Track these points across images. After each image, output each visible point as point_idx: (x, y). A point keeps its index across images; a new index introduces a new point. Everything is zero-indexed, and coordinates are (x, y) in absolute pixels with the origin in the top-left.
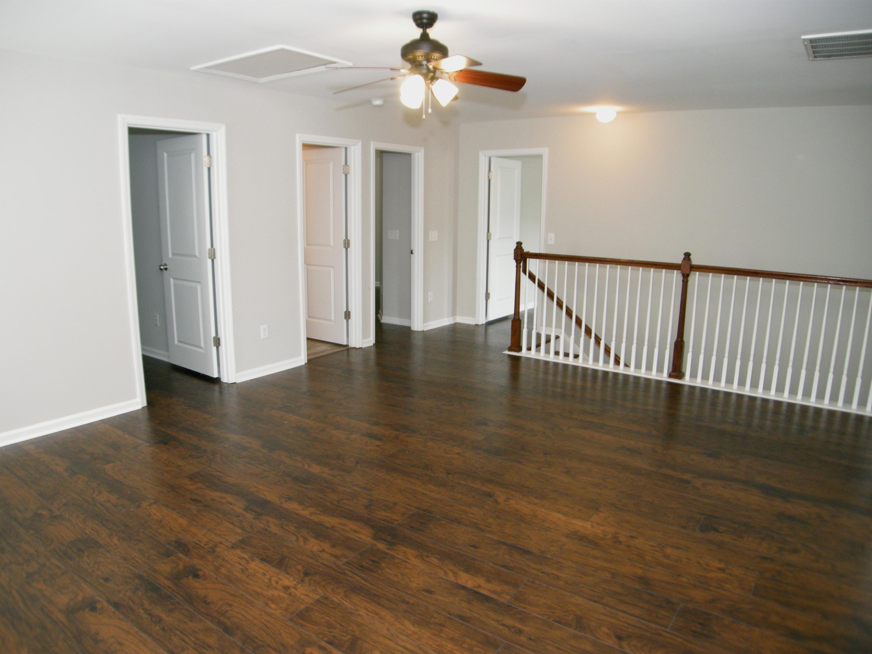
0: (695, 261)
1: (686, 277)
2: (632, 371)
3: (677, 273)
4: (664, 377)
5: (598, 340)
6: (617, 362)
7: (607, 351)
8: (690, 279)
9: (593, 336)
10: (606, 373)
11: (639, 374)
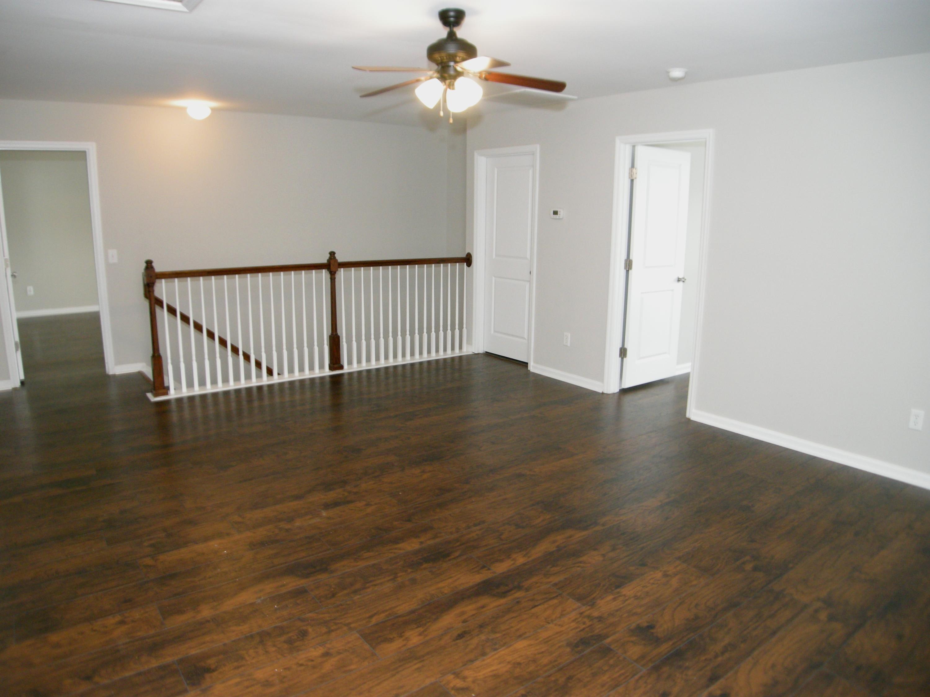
0: (340, 258)
1: (333, 274)
2: (286, 378)
3: (325, 272)
4: (327, 372)
5: (247, 357)
6: (270, 372)
7: (258, 364)
8: (337, 276)
9: (241, 353)
10: (260, 388)
11: (293, 377)
